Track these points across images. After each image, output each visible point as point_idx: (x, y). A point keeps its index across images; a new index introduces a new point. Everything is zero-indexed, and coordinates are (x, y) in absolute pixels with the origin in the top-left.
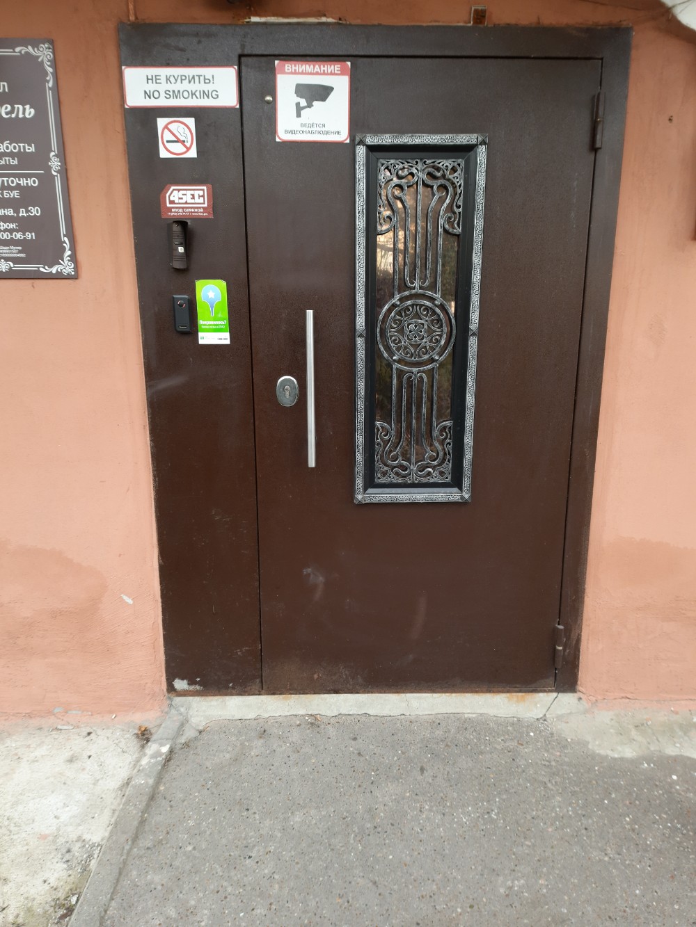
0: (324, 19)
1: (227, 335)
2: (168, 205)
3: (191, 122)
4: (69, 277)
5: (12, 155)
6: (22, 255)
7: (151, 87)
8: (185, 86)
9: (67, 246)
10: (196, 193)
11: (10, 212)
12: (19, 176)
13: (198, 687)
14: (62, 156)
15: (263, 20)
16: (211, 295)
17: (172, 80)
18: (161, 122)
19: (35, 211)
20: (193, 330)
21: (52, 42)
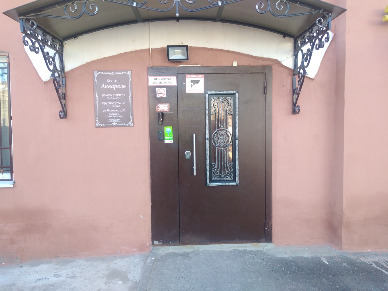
0: (197, 65)
1: (172, 140)
2: (158, 108)
3: (165, 89)
4: (131, 126)
5: (119, 97)
6: (119, 121)
7: (155, 81)
8: (164, 81)
9: (131, 119)
10: (165, 106)
11: (118, 111)
12: (121, 102)
13: (161, 243)
14: (132, 97)
15: (183, 65)
16: (168, 130)
17: (160, 79)
18: (157, 89)
19: (124, 110)
20: (163, 140)
21: (131, 71)
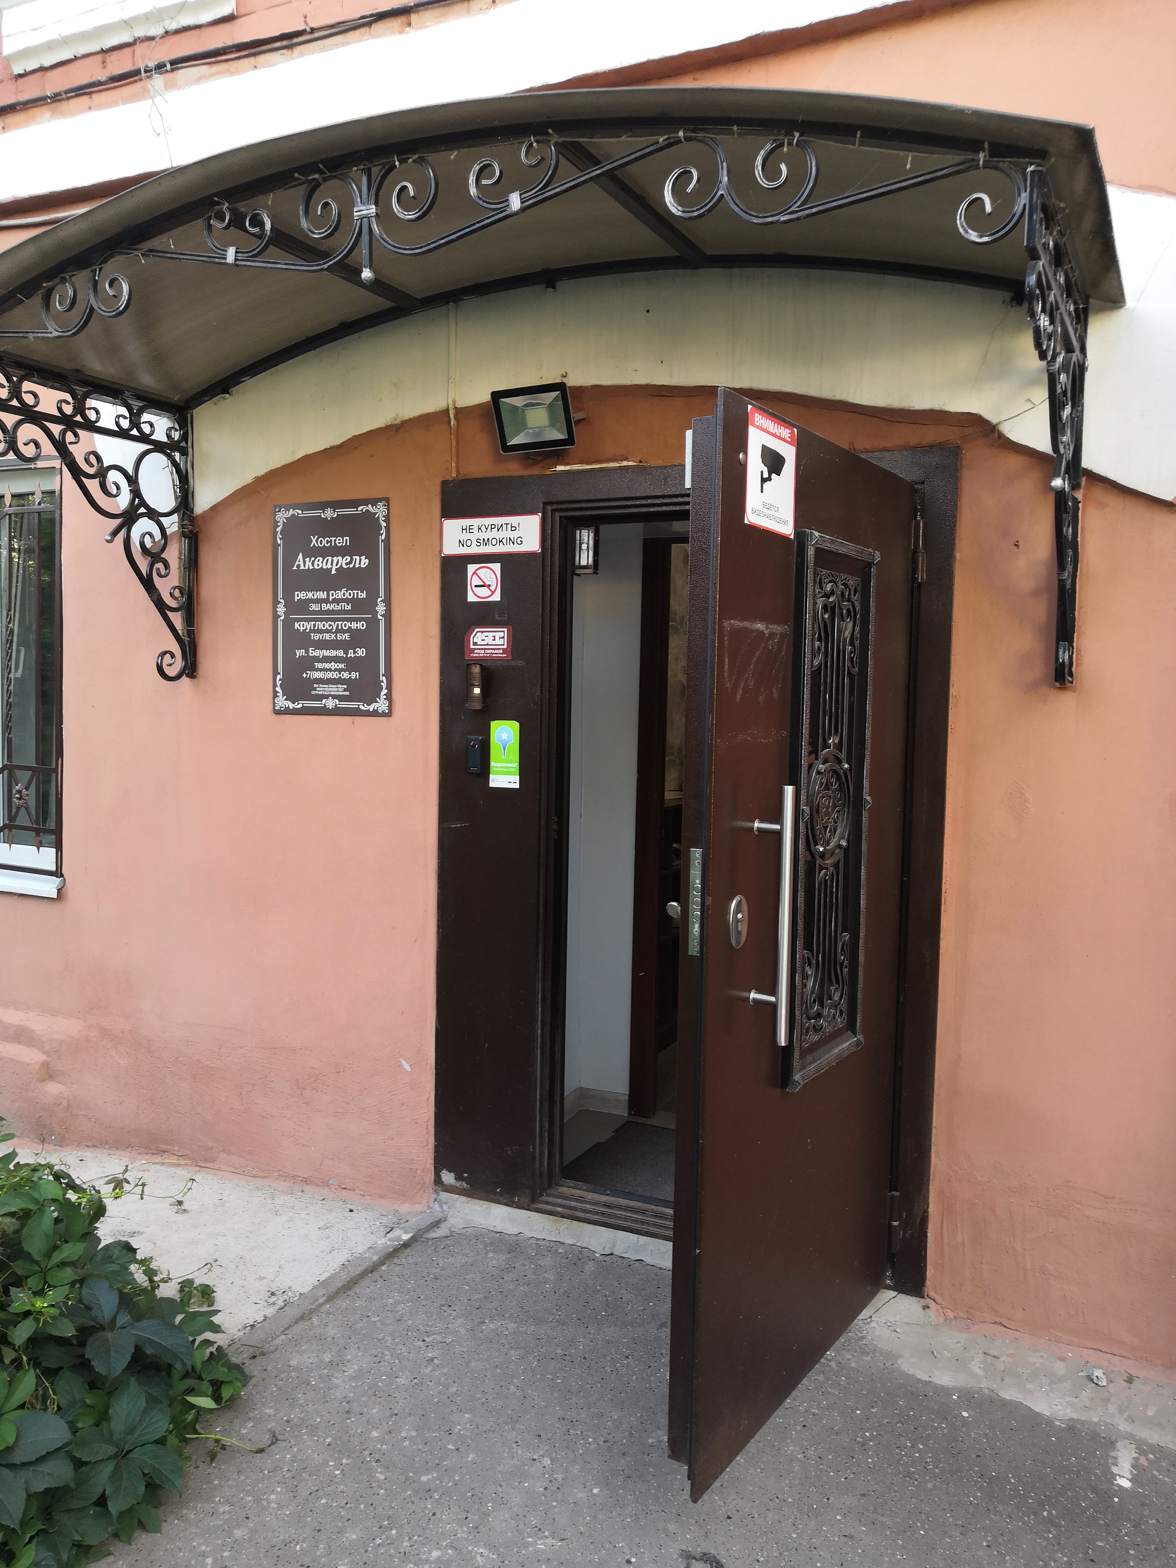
0: (625, 463)
1: (517, 778)
2: (472, 647)
3: (497, 567)
4: (383, 715)
5: (347, 601)
6: (347, 693)
7: (465, 536)
8: (494, 534)
9: (384, 685)
10: (498, 635)
11: (340, 653)
12: (351, 620)
13: (465, 1185)
14: (388, 601)
15: (568, 468)
16: (504, 736)
17: (483, 529)
18: (471, 568)
19: (361, 652)
20: (485, 770)
21: (387, 500)
